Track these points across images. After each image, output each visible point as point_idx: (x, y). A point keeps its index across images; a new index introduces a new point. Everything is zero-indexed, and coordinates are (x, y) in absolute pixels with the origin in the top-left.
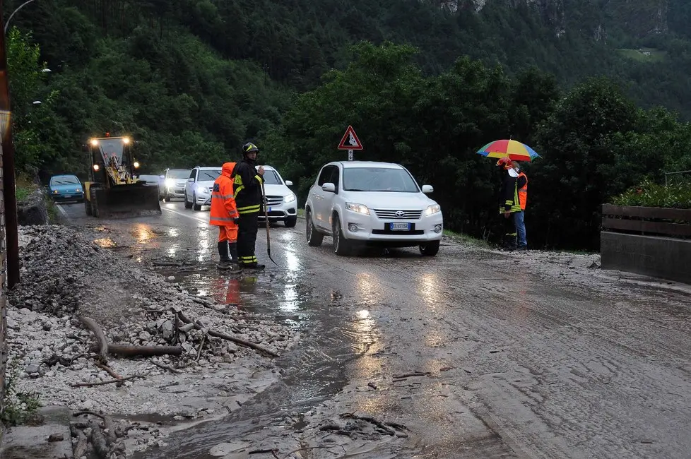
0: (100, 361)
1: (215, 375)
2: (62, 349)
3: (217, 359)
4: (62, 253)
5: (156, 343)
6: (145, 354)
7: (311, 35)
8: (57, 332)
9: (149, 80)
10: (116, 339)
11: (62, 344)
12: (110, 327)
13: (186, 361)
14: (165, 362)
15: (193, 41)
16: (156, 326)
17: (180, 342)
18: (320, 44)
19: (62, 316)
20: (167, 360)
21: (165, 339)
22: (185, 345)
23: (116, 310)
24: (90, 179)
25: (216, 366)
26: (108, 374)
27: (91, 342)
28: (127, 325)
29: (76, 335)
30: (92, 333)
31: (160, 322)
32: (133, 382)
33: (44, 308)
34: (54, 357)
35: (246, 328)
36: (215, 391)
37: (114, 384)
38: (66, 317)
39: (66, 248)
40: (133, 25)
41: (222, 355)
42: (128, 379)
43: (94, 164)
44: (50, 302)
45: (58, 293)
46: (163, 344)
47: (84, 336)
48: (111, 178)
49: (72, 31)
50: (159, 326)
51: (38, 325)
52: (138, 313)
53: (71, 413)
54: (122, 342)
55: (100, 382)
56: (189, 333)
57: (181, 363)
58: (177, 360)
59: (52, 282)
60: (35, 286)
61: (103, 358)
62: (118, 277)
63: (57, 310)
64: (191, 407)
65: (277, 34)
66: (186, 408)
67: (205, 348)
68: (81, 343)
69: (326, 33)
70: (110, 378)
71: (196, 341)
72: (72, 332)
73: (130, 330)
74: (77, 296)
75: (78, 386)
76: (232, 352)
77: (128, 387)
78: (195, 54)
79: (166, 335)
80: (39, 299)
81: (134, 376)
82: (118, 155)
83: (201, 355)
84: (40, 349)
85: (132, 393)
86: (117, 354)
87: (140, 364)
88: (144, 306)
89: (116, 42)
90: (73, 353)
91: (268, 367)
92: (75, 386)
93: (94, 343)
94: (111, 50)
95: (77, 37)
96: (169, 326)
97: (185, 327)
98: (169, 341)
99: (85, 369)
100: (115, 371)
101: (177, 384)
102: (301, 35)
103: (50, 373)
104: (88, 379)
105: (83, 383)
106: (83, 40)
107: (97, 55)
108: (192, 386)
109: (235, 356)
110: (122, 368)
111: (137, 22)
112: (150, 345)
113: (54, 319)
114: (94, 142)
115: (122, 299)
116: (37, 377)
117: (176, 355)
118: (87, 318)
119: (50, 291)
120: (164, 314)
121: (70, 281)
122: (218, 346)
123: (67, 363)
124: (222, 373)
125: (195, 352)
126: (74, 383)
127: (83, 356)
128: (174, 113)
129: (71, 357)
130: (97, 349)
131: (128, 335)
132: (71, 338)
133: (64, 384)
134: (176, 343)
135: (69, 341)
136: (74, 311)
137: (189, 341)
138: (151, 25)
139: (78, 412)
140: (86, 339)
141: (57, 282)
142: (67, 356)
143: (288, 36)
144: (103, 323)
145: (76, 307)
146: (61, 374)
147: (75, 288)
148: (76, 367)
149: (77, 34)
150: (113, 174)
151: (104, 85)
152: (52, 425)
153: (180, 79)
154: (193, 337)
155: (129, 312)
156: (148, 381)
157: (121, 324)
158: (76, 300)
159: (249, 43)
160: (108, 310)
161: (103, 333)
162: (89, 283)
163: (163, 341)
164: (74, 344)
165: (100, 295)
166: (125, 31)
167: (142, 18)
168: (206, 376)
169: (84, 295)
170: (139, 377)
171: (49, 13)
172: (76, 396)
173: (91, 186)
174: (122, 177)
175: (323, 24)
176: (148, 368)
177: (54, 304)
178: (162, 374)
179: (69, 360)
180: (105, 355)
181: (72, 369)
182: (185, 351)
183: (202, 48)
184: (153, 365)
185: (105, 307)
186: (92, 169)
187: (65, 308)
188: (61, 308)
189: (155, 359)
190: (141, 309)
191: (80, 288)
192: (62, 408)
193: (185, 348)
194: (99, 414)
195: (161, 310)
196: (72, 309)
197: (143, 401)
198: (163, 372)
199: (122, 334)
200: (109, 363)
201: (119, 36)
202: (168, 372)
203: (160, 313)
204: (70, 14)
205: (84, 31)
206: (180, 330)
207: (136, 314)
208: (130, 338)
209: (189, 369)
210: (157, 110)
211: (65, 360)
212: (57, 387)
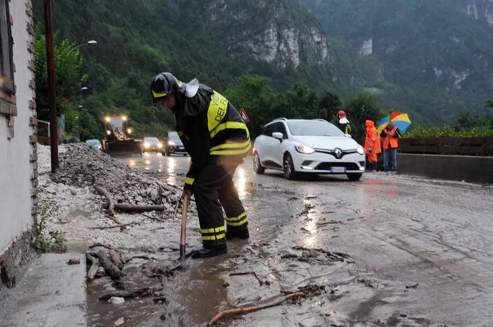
0: (109, 214)
2: (84, 206)
3: (189, 214)
4: (86, 153)
5: (146, 204)
6: (140, 211)
8: (81, 196)
9: (135, 98)
10: (119, 201)
11: (83, 203)
12: (116, 193)
13: (168, 215)
14: (153, 216)
16: (146, 193)
17: (163, 203)
18: (220, 82)
19: (84, 187)
20: (155, 215)
21: (153, 201)
22: (167, 205)
23: (120, 183)
24: (105, 138)
25: (189, 218)
26: (114, 222)
27: (103, 203)
28: (127, 192)
29: (93, 198)
30: (104, 197)
31: (149, 190)
32: (132, 227)
33: (73, 183)
34: (77, 211)
37: (119, 228)
38: (87, 188)
39: (88, 150)
40: (128, 72)
41: (191, 212)
42: (128, 225)
43: (108, 130)
44: (77, 179)
45: (82, 174)
46: (152, 204)
47: (98, 199)
48: (116, 138)
49: (99, 75)
50: (148, 192)
51: (69, 193)
53: (88, 246)
54: (124, 203)
55: (109, 226)
56: (169, 197)
57: (164, 216)
58: (161, 214)
59: (79, 168)
60: (68, 170)
61: (111, 211)
62: (121, 168)
63: (81, 184)
64: (175, 242)
66: (172, 244)
67: (179, 207)
68: (96, 203)
69: (222, 76)
70: (116, 225)
71: (174, 203)
72: (90, 196)
73: (129, 195)
74: (94, 175)
75: (94, 229)
77: (129, 230)
79: (153, 198)
80: (70, 178)
81: (133, 223)
82: (120, 126)
83: (177, 212)
84: (69, 206)
85: (132, 234)
86: (120, 210)
87: (136, 217)
88: (138, 180)
89: (119, 80)
90: (90, 209)
92: (91, 229)
93: (105, 203)
94: (116, 83)
95: (101, 78)
96: (155, 193)
97: (166, 193)
98: (155, 203)
99: (99, 219)
100: (119, 221)
101: (163, 228)
103: (74, 221)
104: (100, 225)
105: (96, 227)
107: (110, 86)
108: (174, 229)
110: (123, 218)
111: (130, 70)
112: (142, 204)
113: (79, 189)
114: (108, 119)
115: (123, 177)
116: (65, 223)
117: (160, 211)
118: (101, 188)
119: (77, 173)
120: (151, 185)
121: (90, 166)
123: (87, 215)
125: (173, 210)
126: (91, 227)
127: (97, 210)
128: (148, 114)
129: (89, 211)
130: (107, 207)
131: (128, 198)
132: (90, 199)
133: (83, 227)
134: (160, 204)
135: (88, 201)
136: (92, 185)
137: (169, 203)
138: (137, 72)
139: (93, 245)
141: (82, 167)
142: (86, 210)
144: (111, 191)
145: (93, 181)
146: (82, 221)
147: (93, 170)
148: (93, 217)
149: (101, 76)
150: (117, 135)
151: (113, 100)
152: (72, 253)
154: (171, 200)
155: (128, 184)
156: (143, 227)
157: (123, 191)
158: (93, 177)
160: (114, 183)
161: (110, 196)
162: (102, 167)
163: (151, 202)
164: (91, 204)
165: (109, 174)
166: (124, 75)
167: (133, 69)
169: (98, 174)
170: (136, 224)
171: (87, 66)
172: (92, 235)
173: (106, 142)
174: (122, 137)
175: (221, 72)
176: (142, 219)
177: (79, 180)
179: (88, 213)
180: (112, 210)
181: (90, 219)
182: (166, 209)
184: (145, 217)
185: (112, 182)
186: (106, 133)
187: (86, 182)
188: (84, 183)
189: (146, 213)
190: (136, 182)
191: (96, 170)
192: (82, 242)
193: (166, 207)
194: (108, 246)
195: (149, 183)
196: (91, 183)
197: (140, 239)
198: (152, 221)
199: (123, 197)
200: (115, 216)
201: (121, 77)
202: (156, 221)
203: (149, 185)
204: (98, 67)
205: (104, 75)
206: (162, 195)
207: (133, 185)
208: (129, 200)
209: (170, 219)
210: (139, 113)
211: (85, 213)
212: (79, 228)
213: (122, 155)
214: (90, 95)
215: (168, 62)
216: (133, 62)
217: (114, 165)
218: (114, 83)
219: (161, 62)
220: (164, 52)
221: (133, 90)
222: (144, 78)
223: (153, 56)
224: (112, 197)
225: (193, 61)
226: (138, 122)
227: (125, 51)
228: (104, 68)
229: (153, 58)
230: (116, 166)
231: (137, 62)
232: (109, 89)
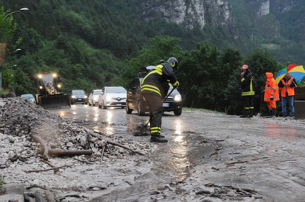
0: (44, 158)
1: (115, 165)
2: (21, 152)
3: (113, 157)
4: (22, 106)
5: (76, 149)
6: (71, 155)
7: (132, 38)
8: (18, 144)
9: (64, 57)
10: (53, 147)
11: (21, 150)
12: (49, 140)
13: (95, 158)
14: (83, 159)
15: (82, 41)
16: (76, 139)
17: (91, 148)
18: (136, 42)
19: (21, 136)
20: (83, 158)
21: (82, 146)
22: (94, 150)
23: (53, 131)
24: (38, 93)
25: (113, 160)
26: (48, 166)
27: (38, 149)
28: (59, 139)
29: (29, 145)
30: (39, 144)
31: (78, 137)
32: (64, 169)
33: (11, 132)
34: (15, 156)
35: (126, 142)
36: (117, 173)
37: (53, 171)
38: (24, 136)
39: (24, 104)
40: (57, 35)
41: (116, 155)
42: (61, 168)
43: (40, 86)
44: (14, 129)
45: (19, 124)
46: (81, 149)
47: (34, 146)
48: (48, 92)
49: (31, 38)
50: (78, 139)
51: (7, 141)
52: (65, 132)
53: (25, 187)
54: (56, 149)
55: (44, 169)
56: (96, 143)
57: (92, 159)
58: (89, 158)
59: (16, 119)
60: (6, 121)
61: (45, 156)
62: (53, 118)
63: (18, 133)
64: (103, 182)
65: (118, 38)
66: (100, 183)
67: (105, 151)
68: (32, 149)
69: (139, 38)
70: (50, 168)
71: (100, 148)
72: (27, 143)
73: (61, 142)
74: (30, 125)
75: (30, 172)
76: (122, 153)
77: (62, 172)
78: (83, 47)
79: (82, 144)
80: (8, 128)
81: (65, 166)
82: (51, 82)
83: (103, 155)
84: (7, 153)
85: (64, 175)
86: (53, 155)
87: (67, 160)
88: (69, 128)
89: (49, 42)
90: (27, 154)
91: (145, 161)
92: (28, 172)
93: (40, 149)
94: (47, 45)
95: (33, 40)
96: (84, 139)
97: (93, 139)
98: (84, 148)
99: (34, 163)
100: (53, 164)
101: (91, 170)
102: (128, 38)
103: (13, 165)
104: (36, 168)
105: (32, 170)
106: (35, 41)
107: (41, 47)
108: (101, 171)
109: (123, 156)
110: (57, 162)
111: (59, 34)
112: (73, 149)
113: (17, 138)
114: (40, 76)
115: (56, 126)
116: (4, 168)
117: (89, 155)
118: (36, 136)
119: (15, 123)
120: (81, 133)
121: (26, 117)
122: (113, 150)
123: (24, 160)
124: (118, 164)
125: (100, 154)
126: (27, 170)
127: (33, 156)
129: (26, 157)
130: (42, 152)
131: (60, 144)
132: (26, 146)
133: (21, 171)
134: (88, 148)
135: (25, 148)
136: (28, 133)
137: (96, 147)
138: (64, 35)
139: (30, 186)
140: (35, 147)
141: (19, 118)
142: (23, 156)
143: (122, 39)
144: (45, 138)
145: (29, 130)
146: (20, 166)
147: (29, 121)
148: (29, 162)
149: (33, 39)
150: (48, 90)
151: (45, 60)
152: (11, 194)
153: (76, 57)
154: (98, 145)
155: (60, 132)
156: (73, 169)
157: (56, 138)
158: (29, 127)
159: (106, 42)
160: (48, 131)
161: (45, 143)
162: (37, 118)
163: (80, 147)
164: (28, 150)
165: (43, 124)
166: (53, 38)
167: (60, 32)
168: (108, 165)
169: (34, 124)
170: (68, 167)
171: (21, 30)
172: (28, 178)
173: (39, 96)
174: (53, 91)
175: (137, 34)
176: (73, 162)
177: (17, 130)
178: (81, 165)
179: (25, 158)
180: (47, 155)
181: (27, 164)
182: (94, 153)
183: (86, 44)
184: (76, 161)
185: (46, 130)
186: (39, 88)
187: (23, 131)
188: (21, 132)
189: (76, 157)
190: (67, 130)
191: (32, 120)
192: (20, 184)
193: (94, 151)
194: (43, 187)
195: (79, 130)
196: (27, 132)
197: (71, 180)
198: (82, 164)
199: (56, 144)
200: (49, 160)
201: (51, 40)
202: (85, 164)
203: (78, 132)
204: (30, 31)
205: (36, 38)
206: (90, 141)
207: (64, 133)
208: (61, 146)
209: (97, 162)
210: (67, 70)
211: (22, 158)
212: (17, 172)
213: (53, 107)
214: (23, 56)
215: (92, 26)
216: (61, 27)
217: (48, 116)
218: (44, 45)
219: (85, 26)
220: (88, 17)
221: (62, 51)
222: (71, 39)
223: (77, 21)
224: (46, 144)
225: (113, 25)
226: (67, 78)
227: (54, 16)
228: (35, 32)
229: (78, 23)
230: (49, 117)
231: (64, 27)
232: (40, 50)
